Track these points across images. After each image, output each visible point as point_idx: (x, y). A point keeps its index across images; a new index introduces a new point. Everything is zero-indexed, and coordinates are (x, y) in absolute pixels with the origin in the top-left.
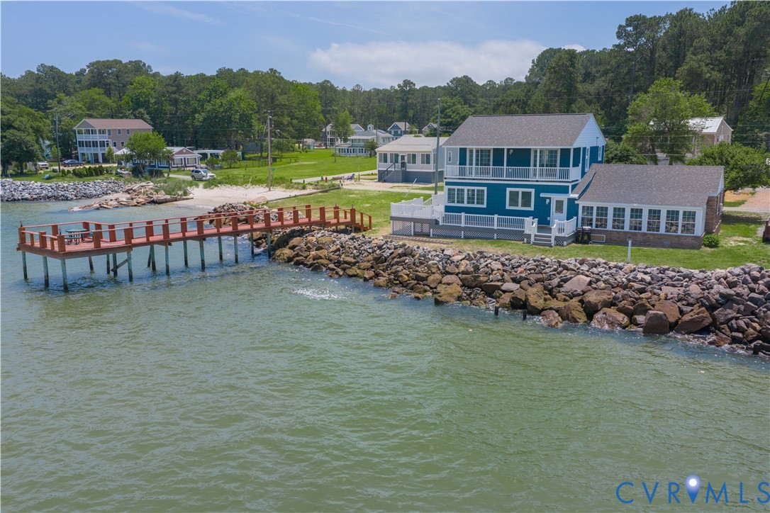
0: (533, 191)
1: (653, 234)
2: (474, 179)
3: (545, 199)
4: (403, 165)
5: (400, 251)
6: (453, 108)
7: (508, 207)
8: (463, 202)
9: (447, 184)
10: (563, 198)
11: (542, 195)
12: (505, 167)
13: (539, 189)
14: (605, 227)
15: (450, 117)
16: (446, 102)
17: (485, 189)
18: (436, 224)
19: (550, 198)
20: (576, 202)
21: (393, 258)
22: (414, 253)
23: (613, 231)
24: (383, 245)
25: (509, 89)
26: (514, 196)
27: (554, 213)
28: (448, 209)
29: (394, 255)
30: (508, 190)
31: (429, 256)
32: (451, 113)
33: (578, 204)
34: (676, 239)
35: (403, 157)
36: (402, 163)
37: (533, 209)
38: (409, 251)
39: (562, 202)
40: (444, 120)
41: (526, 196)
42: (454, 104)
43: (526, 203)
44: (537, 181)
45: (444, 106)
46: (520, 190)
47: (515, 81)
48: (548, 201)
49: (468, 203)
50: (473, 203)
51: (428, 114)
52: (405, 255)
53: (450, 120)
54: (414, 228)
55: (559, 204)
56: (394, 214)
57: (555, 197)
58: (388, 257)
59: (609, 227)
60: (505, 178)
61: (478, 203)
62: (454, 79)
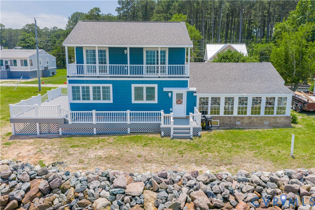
0: (156, 86)
1: (257, 117)
2: (98, 77)
3: (167, 93)
4: (7, 67)
5: (42, 184)
6: (30, 38)
7: (134, 101)
8: (89, 99)
9: (71, 82)
10: (183, 91)
11: (165, 89)
12: (129, 65)
13: (162, 84)
14: (219, 114)
15: (28, 43)
16: (25, 35)
17: (111, 86)
18: (65, 123)
19: (172, 92)
20: (195, 94)
21: (32, 199)
22: (65, 185)
23: (226, 117)
24: (10, 175)
25: (55, 32)
26: (139, 91)
27: (175, 104)
28: (73, 107)
29: (31, 193)
30: (133, 86)
31: (92, 191)
32: (29, 41)
33: (196, 96)
34: (274, 119)
35: (6, 62)
36: (6, 66)
37: (157, 102)
38: (55, 183)
39: (182, 94)
40: (25, 44)
41: (150, 91)
42: (30, 37)
43: (150, 96)
44: (159, 77)
45: (24, 37)
46: (145, 86)
47: (58, 28)
48: (170, 94)
49: (94, 99)
50: (99, 99)
51: (14, 43)
52: (50, 190)
53: (28, 44)
54: (40, 129)
55: (180, 96)
56: (13, 116)
57: (176, 91)
58: (23, 197)
59: (222, 114)
60: (129, 75)
61: (104, 99)
62: (27, 24)
